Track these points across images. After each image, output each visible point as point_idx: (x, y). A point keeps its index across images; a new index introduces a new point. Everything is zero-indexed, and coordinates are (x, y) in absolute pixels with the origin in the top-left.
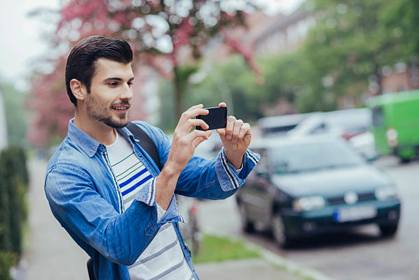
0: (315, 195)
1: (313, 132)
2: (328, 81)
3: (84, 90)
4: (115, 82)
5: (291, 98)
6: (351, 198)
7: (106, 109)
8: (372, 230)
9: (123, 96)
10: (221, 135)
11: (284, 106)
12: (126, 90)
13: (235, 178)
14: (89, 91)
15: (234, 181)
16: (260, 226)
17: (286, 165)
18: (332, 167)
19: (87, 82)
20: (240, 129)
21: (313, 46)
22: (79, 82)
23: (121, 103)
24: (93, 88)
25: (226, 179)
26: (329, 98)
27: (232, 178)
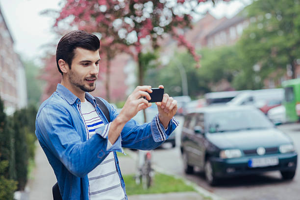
0: (235, 148)
1: (243, 103)
2: (257, 68)
3: (67, 67)
4: (87, 63)
5: (230, 79)
6: (261, 151)
7: (81, 80)
8: (277, 174)
9: (92, 73)
10: (158, 106)
11: (225, 84)
12: (94, 68)
13: (163, 134)
14: (70, 68)
15: (163, 136)
16: (197, 169)
17: (217, 126)
18: (249, 129)
19: (69, 62)
20: (171, 103)
21: (246, 42)
22: (64, 62)
23: (91, 77)
24: (73, 66)
25: (158, 134)
26: (257, 79)
27: (162, 134)
